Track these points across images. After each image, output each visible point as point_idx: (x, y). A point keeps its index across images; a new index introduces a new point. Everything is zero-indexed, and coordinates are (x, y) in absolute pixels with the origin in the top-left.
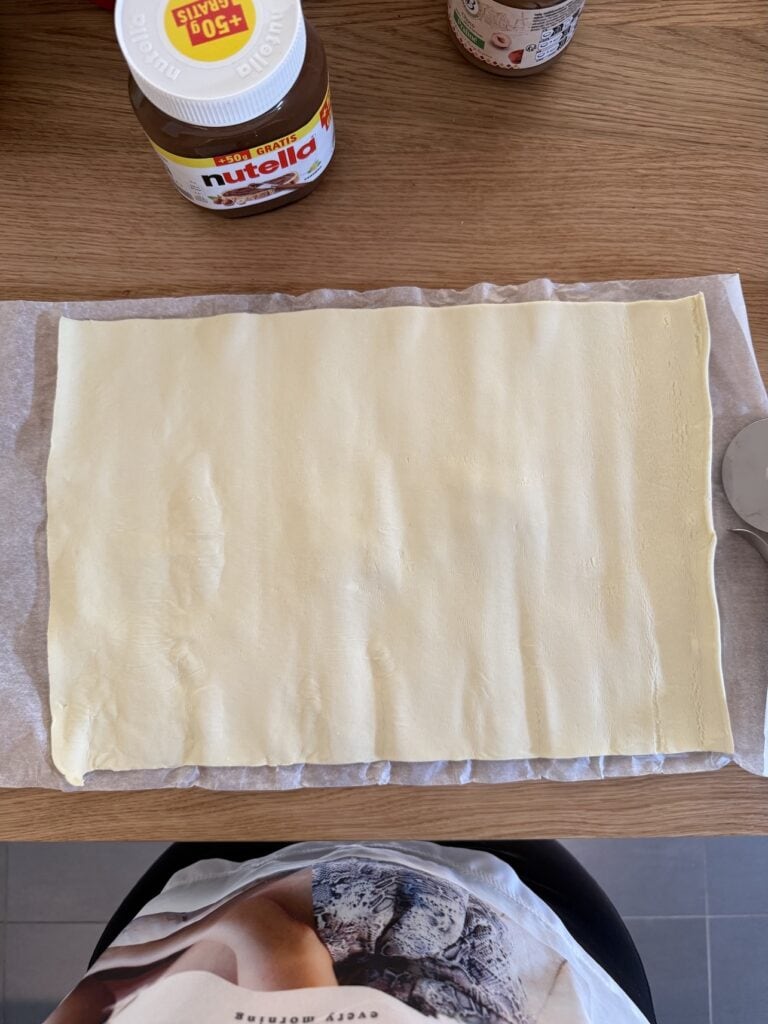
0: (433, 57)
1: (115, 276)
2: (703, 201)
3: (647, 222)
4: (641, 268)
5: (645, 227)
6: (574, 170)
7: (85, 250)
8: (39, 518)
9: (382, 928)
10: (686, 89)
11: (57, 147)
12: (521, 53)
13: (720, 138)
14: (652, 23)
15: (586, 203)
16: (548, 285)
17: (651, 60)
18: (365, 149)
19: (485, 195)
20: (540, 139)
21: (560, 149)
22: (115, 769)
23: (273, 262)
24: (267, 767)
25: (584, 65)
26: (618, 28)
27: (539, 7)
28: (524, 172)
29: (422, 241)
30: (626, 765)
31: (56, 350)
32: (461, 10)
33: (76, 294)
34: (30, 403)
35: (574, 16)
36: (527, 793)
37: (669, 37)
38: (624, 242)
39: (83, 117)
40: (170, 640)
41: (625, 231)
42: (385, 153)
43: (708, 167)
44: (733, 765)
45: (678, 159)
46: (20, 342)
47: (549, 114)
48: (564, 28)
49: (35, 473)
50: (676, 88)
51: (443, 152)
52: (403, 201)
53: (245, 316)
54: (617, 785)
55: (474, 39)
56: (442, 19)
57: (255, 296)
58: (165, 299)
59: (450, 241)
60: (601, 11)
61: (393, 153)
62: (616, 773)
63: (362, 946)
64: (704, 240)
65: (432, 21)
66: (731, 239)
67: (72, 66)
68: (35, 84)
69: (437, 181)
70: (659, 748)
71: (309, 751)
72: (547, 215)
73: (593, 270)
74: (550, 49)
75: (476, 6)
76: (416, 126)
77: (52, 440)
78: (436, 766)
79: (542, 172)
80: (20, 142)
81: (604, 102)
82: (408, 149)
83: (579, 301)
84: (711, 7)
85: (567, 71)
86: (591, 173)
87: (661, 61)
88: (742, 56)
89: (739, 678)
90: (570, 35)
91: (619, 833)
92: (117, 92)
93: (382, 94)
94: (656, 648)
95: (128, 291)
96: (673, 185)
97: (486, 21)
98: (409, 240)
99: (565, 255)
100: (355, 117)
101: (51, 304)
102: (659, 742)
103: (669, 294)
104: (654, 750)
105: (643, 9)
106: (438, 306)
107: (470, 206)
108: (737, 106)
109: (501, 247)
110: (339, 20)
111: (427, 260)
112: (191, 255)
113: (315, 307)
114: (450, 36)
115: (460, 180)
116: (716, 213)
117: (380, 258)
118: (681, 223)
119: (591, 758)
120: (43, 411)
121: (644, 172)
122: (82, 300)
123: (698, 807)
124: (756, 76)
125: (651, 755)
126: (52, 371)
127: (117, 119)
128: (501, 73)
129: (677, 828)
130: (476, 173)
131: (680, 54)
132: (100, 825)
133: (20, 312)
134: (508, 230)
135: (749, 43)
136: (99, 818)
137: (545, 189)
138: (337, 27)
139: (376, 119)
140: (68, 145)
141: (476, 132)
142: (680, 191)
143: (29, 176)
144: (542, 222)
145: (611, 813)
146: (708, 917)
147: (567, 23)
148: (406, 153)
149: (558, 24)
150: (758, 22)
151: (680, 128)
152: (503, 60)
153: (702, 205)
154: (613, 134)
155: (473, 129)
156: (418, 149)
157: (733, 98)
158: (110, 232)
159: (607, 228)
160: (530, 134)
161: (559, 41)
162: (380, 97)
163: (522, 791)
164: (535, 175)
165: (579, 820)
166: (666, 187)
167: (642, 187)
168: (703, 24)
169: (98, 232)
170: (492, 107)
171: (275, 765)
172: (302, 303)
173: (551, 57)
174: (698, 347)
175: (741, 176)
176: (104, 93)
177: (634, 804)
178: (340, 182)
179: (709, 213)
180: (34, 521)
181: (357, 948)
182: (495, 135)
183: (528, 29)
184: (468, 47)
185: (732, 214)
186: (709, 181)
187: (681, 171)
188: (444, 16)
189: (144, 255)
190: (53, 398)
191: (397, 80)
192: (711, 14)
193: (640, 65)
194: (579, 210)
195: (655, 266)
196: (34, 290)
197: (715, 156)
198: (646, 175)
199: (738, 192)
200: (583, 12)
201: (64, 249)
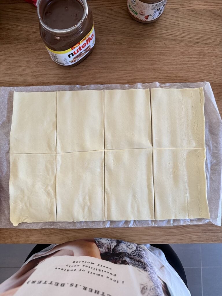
0: (123, 17)
1: (30, 79)
2: (200, 60)
3: (184, 65)
4: (183, 79)
5: (184, 67)
6: (163, 50)
7: (21, 72)
8: (7, 149)
9: (114, 246)
10: (196, 27)
11: (14, 42)
12: (148, 16)
13: (206, 42)
14: (186, 8)
15: (166, 60)
16: (158, 84)
17: (186, 19)
18: (103, 44)
19: (138, 57)
20: (153, 41)
21: (159, 44)
22: (28, 222)
23: (76, 76)
24: (73, 222)
25: (166, 20)
26: (176, 10)
27: (153, 3)
28: (149, 51)
29: (119, 70)
30: (179, 222)
31: (13, 101)
32: (131, 4)
33: (19, 85)
34: (6, 116)
35: (163, 6)
36: (148, 230)
37: (191, 12)
38: (178, 71)
39: (21, 33)
40: (45, 185)
41: (178, 68)
42: (109, 45)
43: (202, 50)
44: (210, 222)
45: (193, 47)
46: (3, 98)
47: (156, 34)
48: (160, 9)
49: (6, 136)
50: (193, 27)
51: (125, 45)
52: (114, 59)
53: (69, 91)
54: (174, 228)
55: (134, 12)
56: (125, 6)
57: (71, 86)
58: (45, 86)
59: (127, 70)
60: (171, 5)
61: (111, 45)
62: (176, 224)
63: (109, 250)
64: (201, 71)
65: (123, 7)
66: (208, 71)
67: (18, 19)
68: (8, 24)
69: (124, 53)
70: (188, 217)
71: (86, 217)
72: (155, 63)
73: (168, 79)
74: (156, 15)
75: (135, 3)
76: (118, 37)
77: (12, 127)
78: (123, 222)
79: (154, 51)
80: (3, 41)
81: (172, 31)
82: (115, 44)
83: (167, 88)
84: (203, 4)
85: (161, 22)
86: (168, 51)
87: (188, 19)
88: (212, 18)
89: (212, 197)
90: (162, 11)
91: (175, 242)
92: (31, 26)
93: (108, 28)
94: (188, 188)
95: (34, 84)
96: (192, 55)
97: (138, 7)
98: (115, 70)
99: (161, 75)
100: (100, 34)
101: (11, 87)
102: (188, 215)
103: (192, 87)
104: (187, 218)
105: (183, 4)
106: (125, 89)
107: (133, 60)
108: (210, 32)
109: (142, 72)
110: (96, 7)
111: (121, 76)
112: (52, 74)
113: (88, 90)
114: (128, 11)
115: (130, 53)
116: (205, 63)
117: (107, 75)
118: (194, 66)
119: (169, 220)
120: (9, 118)
121: (183, 51)
122: (21, 86)
123: (198, 235)
124: (215, 24)
125: (186, 219)
126: (12, 107)
127: (31, 34)
128: (142, 22)
129: (192, 241)
130: (135, 51)
131: (194, 17)
132: (24, 239)
133: (2, 90)
134: (144, 67)
135: (214, 14)
136: (23, 237)
137: (155, 56)
138: (95, 8)
139: (106, 35)
140: (17, 41)
141: (135, 39)
142: (194, 57)
143: (6, 50)
144: (154, 65)
145: (172, 236)
146: (202, 267)
147: (161, 8)
148: (115, 45)
149: (159, 8)
150: (217, 8)
151: (193, 38)
152: (143, 18)
153: (200, 61)
154: (175, 40)
155: (134, 38)
156: (118, 44)
157: (209, 30)
158: (29, 67)
159: (172, 67)
160: (150, 40)
161: (159, 13)
162: (107, 29)
163: (147, 230)
164: (152, 51)
165: (163, 238)
166: (190, 56)
167: (183, 55)
168: (201, 9)
169: (25, 67)
170: (140, 32)
171: (75, 221)
172: (85, 88)
173: (157, 18)
174: (201, 103)
175: (211, 52)
176: (28, 27)
177: (179, 234)
178: (96, 53)
179: (202, 63)
180: (6, 150)
181: (107, 251)
182: (141, 40)
183: (150, 9)
184: (133, 15)
185: (209, 63)
186: (202, 54)
187: (194, 51)
188: (126, 6)
189: (39, 74)
190: (12, 115)
191: (112, 24)
192: (203, 6)
193: (182, 20)
194: (164, 62)
195: (186, 78)
196: (6, 83)
197: (204, 47)
198: (184, 52)
199: (210, 57)
200: (166, 5)
201: (16, 72)
